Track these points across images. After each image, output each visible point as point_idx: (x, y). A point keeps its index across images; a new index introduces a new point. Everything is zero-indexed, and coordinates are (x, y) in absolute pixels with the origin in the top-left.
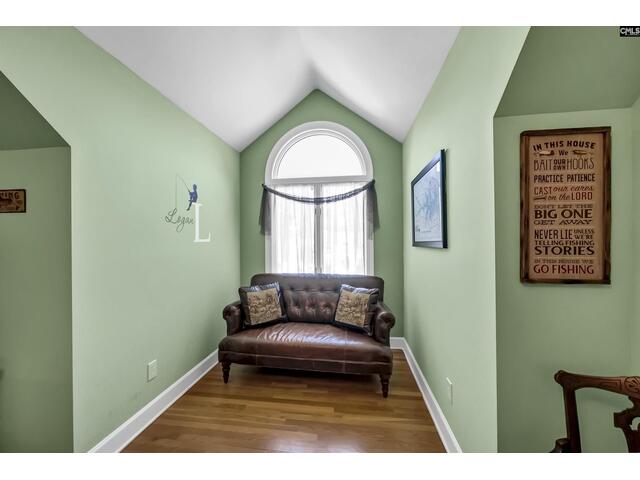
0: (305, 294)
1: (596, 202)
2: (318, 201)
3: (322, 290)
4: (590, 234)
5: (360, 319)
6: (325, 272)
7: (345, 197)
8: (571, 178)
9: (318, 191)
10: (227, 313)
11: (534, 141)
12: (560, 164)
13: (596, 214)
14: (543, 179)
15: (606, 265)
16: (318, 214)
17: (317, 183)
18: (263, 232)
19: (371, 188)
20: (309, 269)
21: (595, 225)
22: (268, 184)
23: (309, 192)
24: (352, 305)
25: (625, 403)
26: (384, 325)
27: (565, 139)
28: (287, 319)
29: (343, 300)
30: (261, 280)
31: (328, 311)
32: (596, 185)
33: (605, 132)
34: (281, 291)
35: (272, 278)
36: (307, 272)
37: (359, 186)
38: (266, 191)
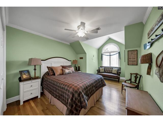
0: (108, 69)
1: (136, 57)
2: (110, 55)
3: (110, 68)
4: (135, 60)
5: (116, 72)
6: (111, 66)
7: (114, 55)
8: (133, 55)
9: (110, 54)
10: (97, 70)
11: (129, 51)
12: (132, 54)
13: (136, 58)
14: (130, 55)
15: (137, 63)
16: (110, 57)
17: (110, 53)
18: (101, 60)
19: (119, 53)
20: (109, 66)
21: (136, 59)
22: (102, 53)
23: (109, 54)
24: (114, 71)
25: (135, 75)
26: (119, 73)
27: (132, 51)
28: (105, 72)
29: (113, 70)
30: (101, 67)
31: (111, 71)
32: (136, 55)
33: (137, 50)
34: (104, 68)
35: (103, 67)
36: (108, 66)
37: (117, 53)
38: (102, 54)
